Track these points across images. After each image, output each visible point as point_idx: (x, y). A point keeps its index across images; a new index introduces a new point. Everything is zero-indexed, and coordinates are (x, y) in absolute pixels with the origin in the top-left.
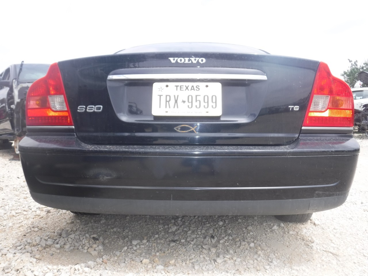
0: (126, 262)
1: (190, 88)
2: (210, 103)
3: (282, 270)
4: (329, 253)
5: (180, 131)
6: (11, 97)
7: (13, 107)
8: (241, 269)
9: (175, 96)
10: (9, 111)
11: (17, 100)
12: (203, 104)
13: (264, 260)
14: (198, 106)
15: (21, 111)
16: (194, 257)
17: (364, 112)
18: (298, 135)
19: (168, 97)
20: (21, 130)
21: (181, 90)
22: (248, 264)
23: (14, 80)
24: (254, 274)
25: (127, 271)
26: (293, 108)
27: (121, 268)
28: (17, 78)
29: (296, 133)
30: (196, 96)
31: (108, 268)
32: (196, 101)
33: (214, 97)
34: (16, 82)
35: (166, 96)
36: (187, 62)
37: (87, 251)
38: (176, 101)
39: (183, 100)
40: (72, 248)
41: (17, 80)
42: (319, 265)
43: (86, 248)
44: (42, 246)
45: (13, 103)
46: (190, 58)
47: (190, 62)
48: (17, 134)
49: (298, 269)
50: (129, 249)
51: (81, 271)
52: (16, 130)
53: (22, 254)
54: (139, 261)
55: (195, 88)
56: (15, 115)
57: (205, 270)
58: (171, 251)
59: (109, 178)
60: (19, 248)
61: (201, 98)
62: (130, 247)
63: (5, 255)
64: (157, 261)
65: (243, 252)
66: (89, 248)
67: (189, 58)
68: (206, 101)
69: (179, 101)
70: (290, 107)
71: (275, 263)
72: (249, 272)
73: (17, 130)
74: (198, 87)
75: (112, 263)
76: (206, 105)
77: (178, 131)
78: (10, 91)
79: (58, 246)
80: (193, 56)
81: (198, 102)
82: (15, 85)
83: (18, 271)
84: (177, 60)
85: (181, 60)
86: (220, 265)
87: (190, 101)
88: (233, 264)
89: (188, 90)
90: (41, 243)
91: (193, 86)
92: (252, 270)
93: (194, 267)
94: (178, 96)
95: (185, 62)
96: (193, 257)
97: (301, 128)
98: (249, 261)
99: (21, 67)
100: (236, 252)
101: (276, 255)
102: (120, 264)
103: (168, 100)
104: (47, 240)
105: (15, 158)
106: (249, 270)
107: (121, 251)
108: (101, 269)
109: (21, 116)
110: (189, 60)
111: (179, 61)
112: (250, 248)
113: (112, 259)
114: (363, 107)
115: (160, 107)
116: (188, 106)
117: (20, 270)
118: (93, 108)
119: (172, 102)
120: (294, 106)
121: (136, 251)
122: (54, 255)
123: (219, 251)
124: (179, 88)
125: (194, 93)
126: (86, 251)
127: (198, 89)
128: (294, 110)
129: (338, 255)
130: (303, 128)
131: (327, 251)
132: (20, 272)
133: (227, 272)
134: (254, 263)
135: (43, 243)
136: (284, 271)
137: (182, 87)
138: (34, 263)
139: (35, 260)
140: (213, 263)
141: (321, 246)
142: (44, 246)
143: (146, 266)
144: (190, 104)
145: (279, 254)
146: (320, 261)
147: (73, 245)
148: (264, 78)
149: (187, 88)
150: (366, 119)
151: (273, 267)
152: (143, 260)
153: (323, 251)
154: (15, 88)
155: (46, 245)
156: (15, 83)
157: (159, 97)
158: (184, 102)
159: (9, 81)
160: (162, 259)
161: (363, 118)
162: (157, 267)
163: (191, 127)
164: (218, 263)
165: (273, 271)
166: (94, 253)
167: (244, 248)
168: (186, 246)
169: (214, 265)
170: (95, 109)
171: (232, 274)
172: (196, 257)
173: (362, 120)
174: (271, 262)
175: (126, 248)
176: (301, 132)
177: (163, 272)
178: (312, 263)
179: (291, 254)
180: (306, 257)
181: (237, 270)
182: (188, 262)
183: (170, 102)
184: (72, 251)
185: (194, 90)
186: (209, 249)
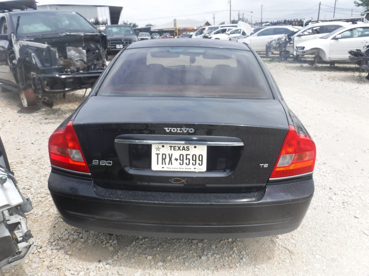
0: (135, 258)
1: (181, 148)
2: (198, 161)
3: (248, 268)
4: (287, 250)
5: (174, 182)
6: (11, 51)
7: (15, 62)
8: (219, 266)
9: (169, 154)
10: (11, 65)
11: (18, 56)
12: (191, 161)
13: (237, 256)
14: (188, 164)
15: (23, 66)
16: (186, 252)
17: (366, 56)
18: (266, 184)
19: (164, 156)
20: (25, 84)
21: (174, 150)
22: (224, 262)
23: (12, 34)
24: (227, 271)
25: (136, 266)
26: (263, 166)
27: (132, 264)
28: (15, 32)
29: (264, 183)
30: (187, 155)
31: (122, 265)
32: (186, 159)
33: (201, 156)
34: (15, 36)
35: (163, 154)
36: (179, 131)
37: (106, 246)
38: (170, 159)
39: (176, 158)
40: (93, 242)
41: (15, 33)
42: (276, 264)
43: (104, 243)
44: (70, 240)
45: (14, 58)
46: (182, 129)
47: (182, 132)
48: (22, 88)
49: (260, 267)
50: (137, 244)
51: (103, 268)
52: (20, 84)
53: (57, 250)
54: (145, 257)
55: (186, 149)
56: (18, 70)
57: (193, 266)
58: (169, 245)
59: (121, 217)
60: (54, 244)
61: (190, 157)
62: (137, 241)
63: (45, 251)
64: (158, 257)
65: (223, 247)
66: (107, 244)
67: (180, 129)
68: (194, 159)
69: (173, 159)
70: (261, 165)
71: (244, 260)
72: (224, 269)
73: (22, 84)
74: (188, 147)
75: (125, 258)
76: (194, 162)
77: (172, 182)
78: (9, 46)
79: (82, 240)
80: (184, 127)
81: (188, 160)
82: (14, 40)
83: (59, 270)
84: (171, 129)
85: (174, 130)
86: (204, 261)
87: (182, 159)
88: (213, 261)
89: (180, 150)
90: (69, 238)
91: (184, 147)
92: (227, 267)
93: (184, 263)
94: (172, 155)
95: (177, 132)
96: (184, 252)
97: (269, 179)
98: (225, 258)
99: (18, 23)
100: (217, 247)
101: (247, 251)
102: (131, 260)
103: (164, 157)
104: (73, 234)
105: (23, 111)
106: (224, 268)
107: (131, 246)
108: (118, 265)
109: (23, 71)
110: (181, 130)
111: (172, 131)
112: (228, 242)
113: (125, 255)
114: (367, 48)
115: (158, 164)
116: (180, 163)
117: (60, 269)
118: (105, 162)
119: (167, 160)
120: (264, 164)
121: (141, 244)
122: (81, 250)
123: (205, 245)
124: (172, 148)
125: (184, 153)
126: (104, 246)
127: (188, 149)
128: (264, 167)
129: (294, 253)
130: (270, 179)
131: (286, 248)
132: (60, 270)
133: (208, 269)
134: (229, 260)
135: (71, 238)
136: (250, 269)
137: (175, 147)
138: (68, 259)
139: (68, 256)
140: (199, 260)
141: (282, 242)
142: (72, 240)
143: (150, 262)
144: (181, 162)
145: (249, 250)
146: (278, 259)
147: (94, 240)
148: (241, 144)
149: (179, 148)
150: (367, 63)
151: (242, 264)
152: (148, 257)
153: (283, 248)
154: (15, 44)
155: (73, 239)
156: (14, 38)
157: (157, 155)
158: (176, 160)
159: (7, 34)
160: (162, 254)
161: (364, 62)
162: (158, 264)
163: (182, 180)
164: (202, 260)
165: (242, 269)
166: (111, 249)
167: (223, 243)
168: (180, 241)
169: (199, 261)
170: (107, 163)
171: (211, 270)
172: (187, 252)
173: (363, 64)
174: (242, 259)
175: (134, 243)
176: (268, 181)
177: (162, 268)
178: (271, 261)
179: (258, 250)
180: (269, 255)
181: (215, 267)
182: (180, 258)
183: (165, 160)
184: (94, 245)
185: (185, 150)
186: (197, 244)
